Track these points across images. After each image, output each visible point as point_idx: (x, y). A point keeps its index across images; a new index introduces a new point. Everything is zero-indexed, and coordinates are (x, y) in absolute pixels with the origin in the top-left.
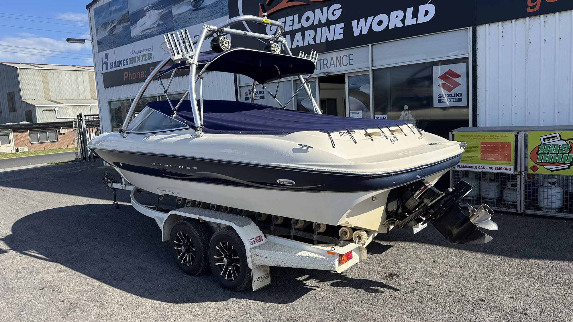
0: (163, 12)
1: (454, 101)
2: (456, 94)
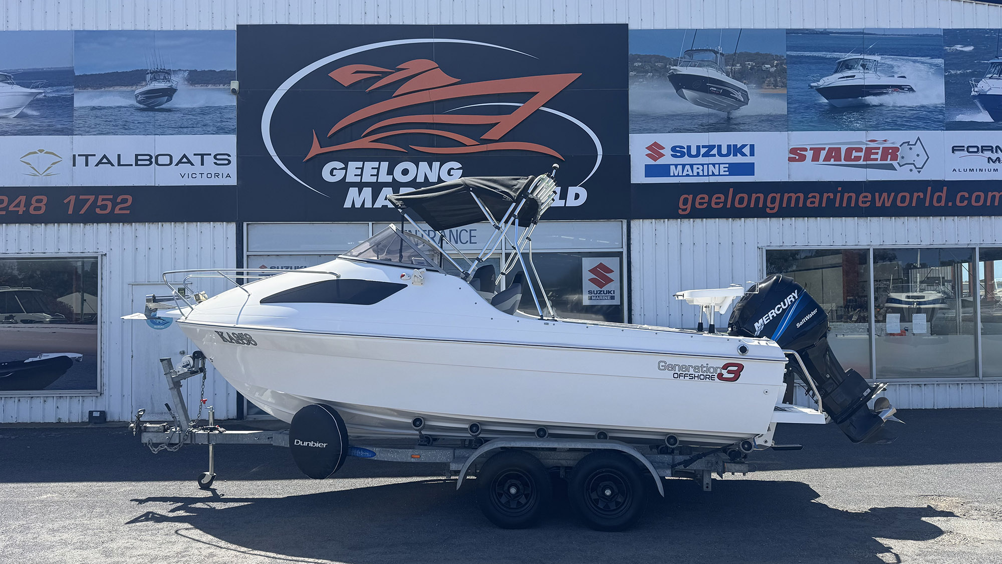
0: (41, 93)
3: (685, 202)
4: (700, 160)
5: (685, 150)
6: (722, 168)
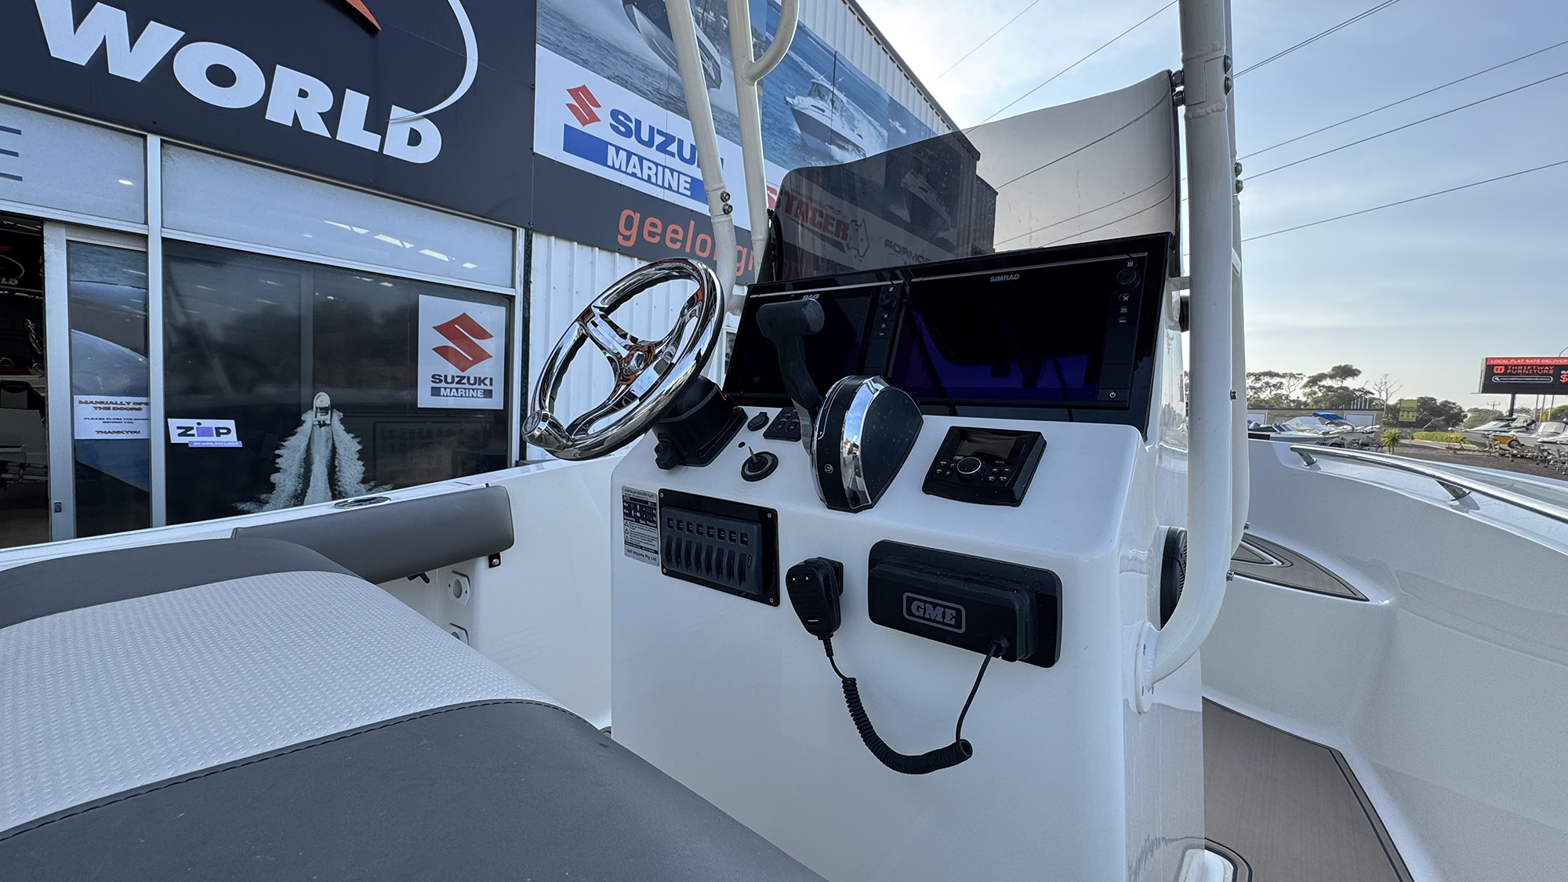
1: (473, 396)
2: (480, 378)
3: (629, 222)
4: (652, 153)
5: (633, 126)
6: (682, 181)
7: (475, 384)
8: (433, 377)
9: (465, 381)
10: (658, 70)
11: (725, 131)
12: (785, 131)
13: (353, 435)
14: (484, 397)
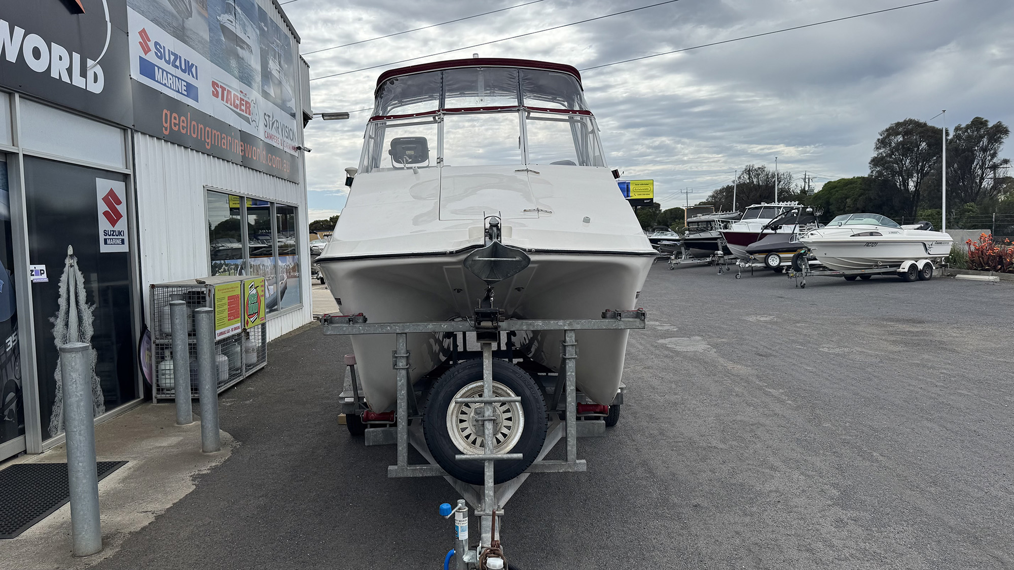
1: (118, 244)
2: (119, 231)
3: (166, 118)
4: (169, 68)
5: (162, 51)
6: (183, 86)
7: (117, 236)
8: (105, 230)
9: (114, 234)
10: (169, 10)
11: (196, 46)
12: (219, 41)
13: (81, 272)
14: (122, 244)
